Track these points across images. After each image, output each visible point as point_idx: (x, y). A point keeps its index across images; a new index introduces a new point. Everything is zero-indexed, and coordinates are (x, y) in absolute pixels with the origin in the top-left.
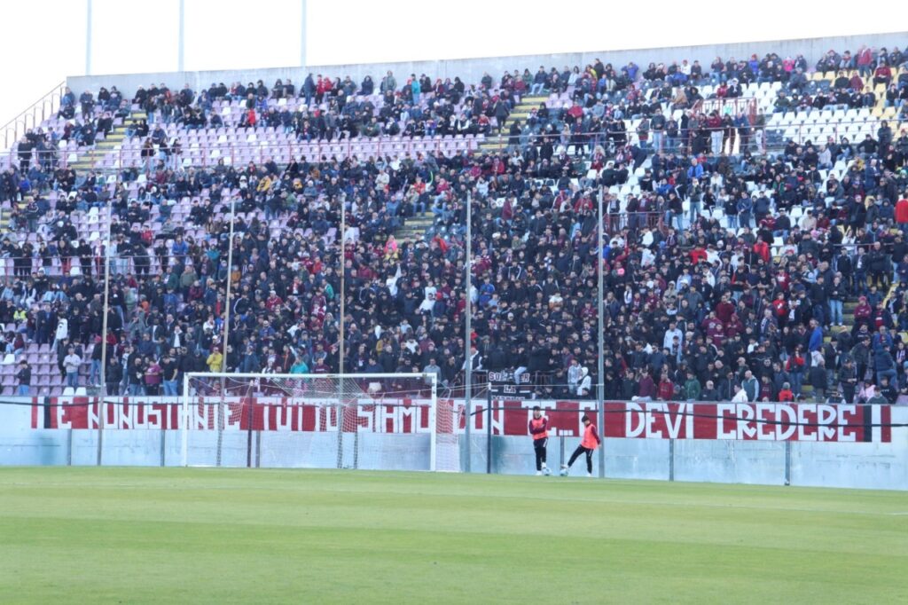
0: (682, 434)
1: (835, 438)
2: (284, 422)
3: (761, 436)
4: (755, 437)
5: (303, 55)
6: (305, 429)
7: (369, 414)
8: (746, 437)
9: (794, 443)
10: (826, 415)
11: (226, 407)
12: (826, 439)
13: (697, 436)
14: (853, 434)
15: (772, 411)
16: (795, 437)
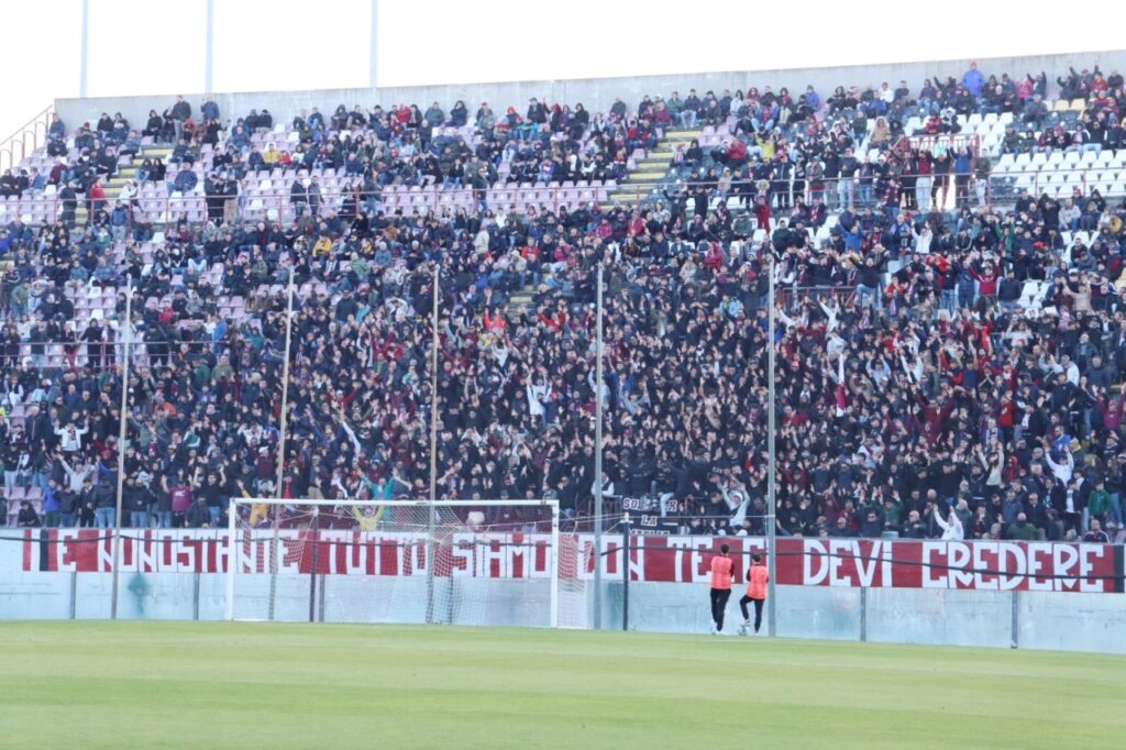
0: (877, 581)
1: (1076, 588)
2: (356, 563)
3: (979, 583)
4: (972, 586)
5: (373, 71)
6: (383, 572)
7: (468, 554)
8: (960, 585)
9: (1023, 594)
10: (1065, 557)
11: (281, 543)
12: (1065, 589)
13: (895, 584)
14: (1100, 583)
15: (993, 551)
16: (1024, 586)
